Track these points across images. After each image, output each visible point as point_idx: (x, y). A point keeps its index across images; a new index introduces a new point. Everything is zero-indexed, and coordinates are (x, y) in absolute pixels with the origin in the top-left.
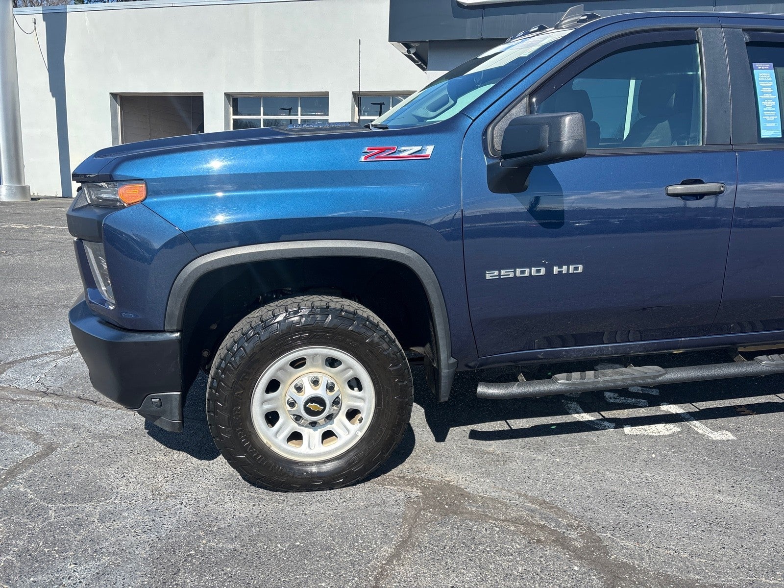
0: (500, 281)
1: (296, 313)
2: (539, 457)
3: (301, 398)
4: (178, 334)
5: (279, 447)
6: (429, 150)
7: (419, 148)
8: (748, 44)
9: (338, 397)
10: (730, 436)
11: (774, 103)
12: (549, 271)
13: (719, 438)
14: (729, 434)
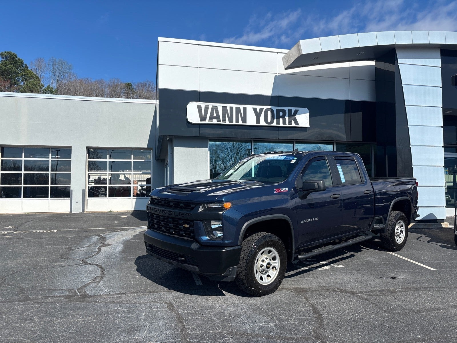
0: (304, 223)
3: (265, 264)
5: (259, 281)
7: (285, 189)
10: (342, 266)
12: (312, 220)
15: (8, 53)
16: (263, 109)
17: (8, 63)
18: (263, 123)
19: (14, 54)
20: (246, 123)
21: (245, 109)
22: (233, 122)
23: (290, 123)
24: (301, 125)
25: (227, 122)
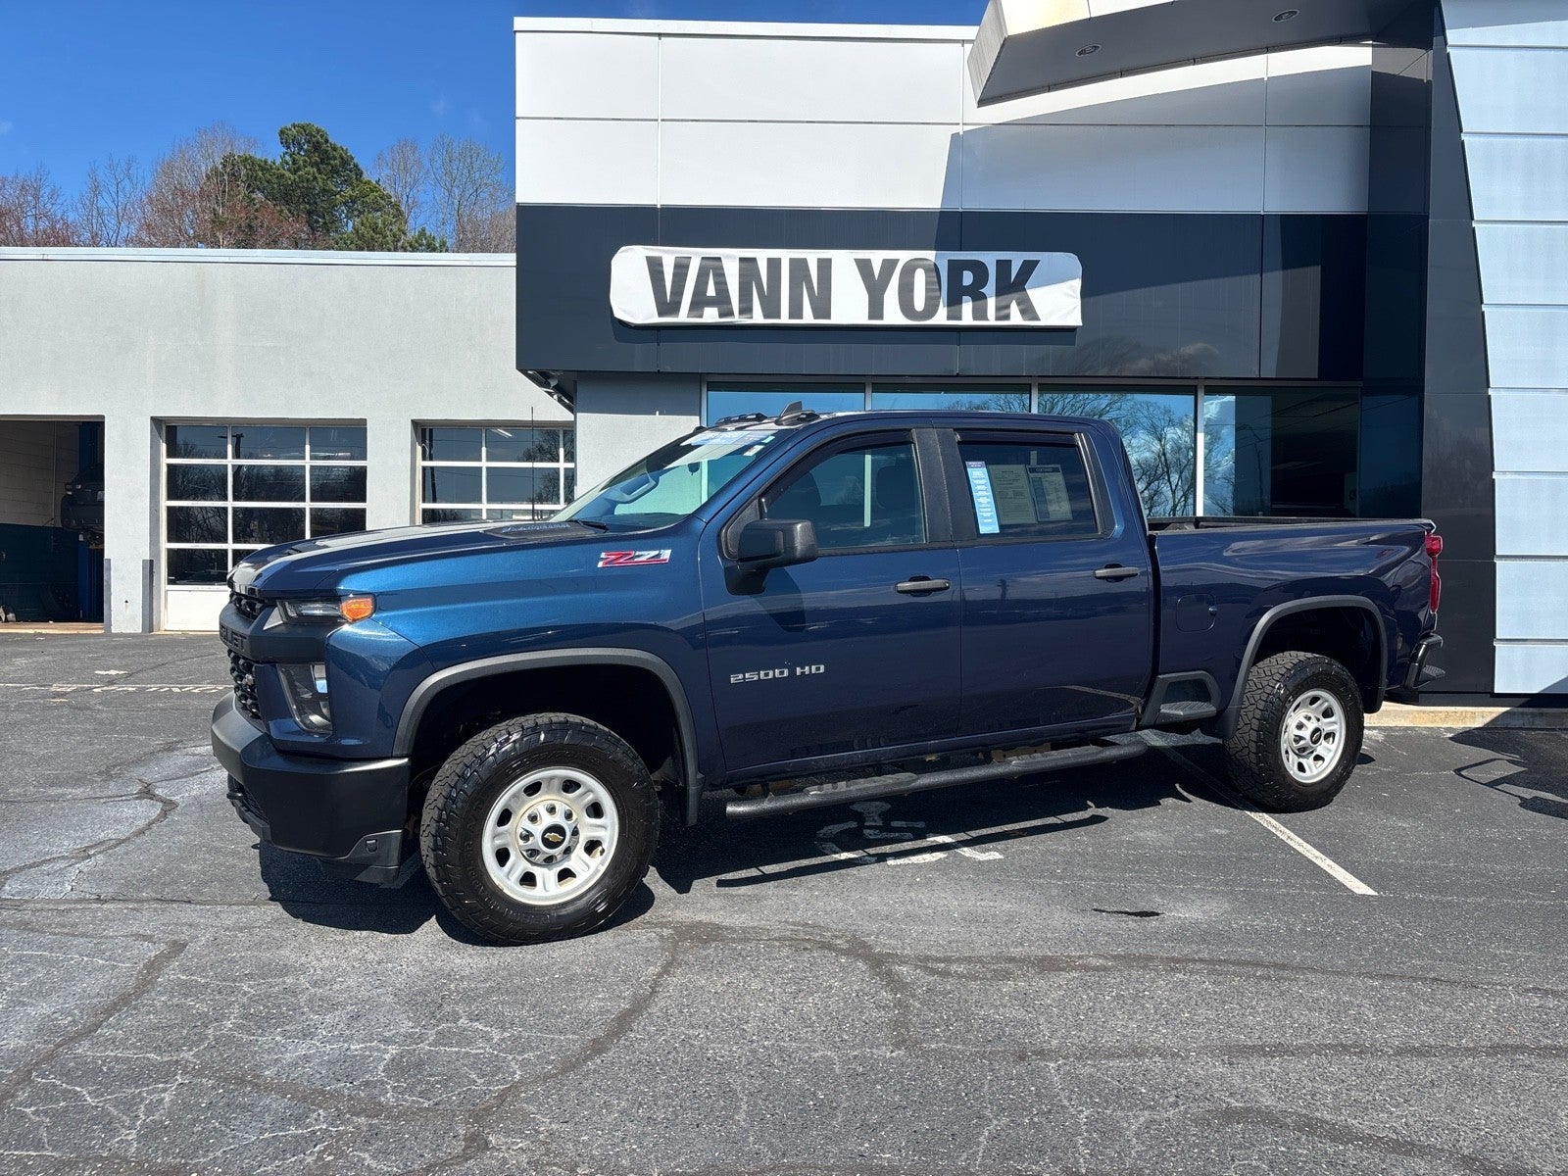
0: (745, 684)
1: (507, 740)
2: (796, 893)
3: (538, 830)
4: (406, 760)
5: (512, 890)
6: (666, 554)
7: (657, 552)
8: (959, 443)
9: (576, 827)
10: (997, 856)
11: (989, 500)
12: (792, 672)
13: (987, 859)
14: (997, 854)
15: (303, 128)
16: (896, 262)
17: (301, 162)
18: (893, 316)
19: (318, 131)
20: (828, 317)
21: (825, 266)
22: (779, 317)
23: (1002, 312)
24: (1046, 320)
25: (758, 317)
